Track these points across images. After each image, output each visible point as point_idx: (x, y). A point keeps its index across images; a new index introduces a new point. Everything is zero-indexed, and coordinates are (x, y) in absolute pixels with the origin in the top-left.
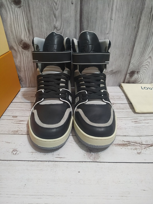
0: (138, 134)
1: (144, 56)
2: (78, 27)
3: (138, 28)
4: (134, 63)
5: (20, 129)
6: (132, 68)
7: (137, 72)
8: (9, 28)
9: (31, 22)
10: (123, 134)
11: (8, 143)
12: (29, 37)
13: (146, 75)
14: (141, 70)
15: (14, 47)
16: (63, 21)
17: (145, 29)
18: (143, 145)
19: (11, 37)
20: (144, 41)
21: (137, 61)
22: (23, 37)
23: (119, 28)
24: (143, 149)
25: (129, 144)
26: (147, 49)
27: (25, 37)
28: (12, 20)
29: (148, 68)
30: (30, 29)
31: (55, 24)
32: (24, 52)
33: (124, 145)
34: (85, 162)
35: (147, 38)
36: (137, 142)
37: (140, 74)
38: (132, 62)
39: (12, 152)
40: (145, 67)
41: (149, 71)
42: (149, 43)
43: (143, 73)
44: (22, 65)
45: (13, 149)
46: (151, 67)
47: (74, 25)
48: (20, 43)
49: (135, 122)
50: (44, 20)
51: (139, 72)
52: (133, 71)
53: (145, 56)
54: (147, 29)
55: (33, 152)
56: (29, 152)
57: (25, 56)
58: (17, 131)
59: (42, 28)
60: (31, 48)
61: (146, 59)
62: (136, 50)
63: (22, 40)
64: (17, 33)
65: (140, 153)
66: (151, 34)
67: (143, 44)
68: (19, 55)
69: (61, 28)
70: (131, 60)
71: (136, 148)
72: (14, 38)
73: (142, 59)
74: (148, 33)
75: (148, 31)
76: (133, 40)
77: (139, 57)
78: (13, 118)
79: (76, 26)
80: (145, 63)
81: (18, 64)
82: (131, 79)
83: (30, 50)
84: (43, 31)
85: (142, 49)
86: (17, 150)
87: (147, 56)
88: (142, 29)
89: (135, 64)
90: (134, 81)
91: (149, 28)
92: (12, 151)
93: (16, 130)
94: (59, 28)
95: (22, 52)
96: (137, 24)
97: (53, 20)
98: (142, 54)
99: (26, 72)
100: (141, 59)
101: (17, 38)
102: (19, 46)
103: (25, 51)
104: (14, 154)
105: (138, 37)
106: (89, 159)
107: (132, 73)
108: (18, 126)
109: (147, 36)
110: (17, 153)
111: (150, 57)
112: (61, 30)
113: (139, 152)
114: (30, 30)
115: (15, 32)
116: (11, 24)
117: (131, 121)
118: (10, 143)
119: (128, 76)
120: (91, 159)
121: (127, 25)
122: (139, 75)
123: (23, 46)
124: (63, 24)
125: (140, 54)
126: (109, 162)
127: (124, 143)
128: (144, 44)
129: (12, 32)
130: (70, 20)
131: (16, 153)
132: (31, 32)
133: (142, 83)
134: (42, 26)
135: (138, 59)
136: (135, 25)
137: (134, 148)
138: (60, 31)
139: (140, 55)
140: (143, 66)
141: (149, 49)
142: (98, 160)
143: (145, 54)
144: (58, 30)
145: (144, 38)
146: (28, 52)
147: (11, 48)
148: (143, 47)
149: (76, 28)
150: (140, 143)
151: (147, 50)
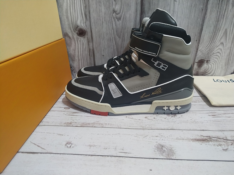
0: (220, 129)
1: (214, 42)
2: (139, 10)
3: (206, 10)
4: (202, 50)
5: (73, 120)
6: (200, 56)
7: (207, 62)
8: (65, 14)
9: (89, 6)
10: (200, 129)
11: (60, 136)
12: (85, 22)
13: (218, 65)
14: (212, 59)
15: (69, 34)
16: (123, 4)
17: (214, 11)
18: (228, 141)
19: (66, 23)
20: (213, 25)
21: (207, 48)
22: (79, 23)
23: (183, 10)
24: (230, 145)
25: (210, 140)
26: (218, 33)
27: (81, 23)
28: (69, 5)
29: (220, 56)
30: (87, 13)
31: (114, 8)
32: (79, 39)
33: (203, 140)
34: (157, 159)
35: (217, 21)
36: (220, 138)
37: (211, 64)
38: (200, 48)
39: (66, 145)
40: (216, 55)
41: (221, 60)
42: (220, 26)
43: (214, 63)
44: (77, 53)
45: (66, 142)
46: (223, 55)
47: (135, 8)
48: (75, 29)
49: (213, 115)
50: (102, 3)
51: (209, 61)
52: (202, 60)
53: (216, 41)
54: (216, 11)
55: (91, 146)
56: (86, 146)
57: (80, 44)
58: (71, 123)
59: (101, 12)
60: (87, 34)
61: (217, 46)
62: (204, 35)
63: (78, 26)
64: (72, 19)
65: (227, 150)
66: (221, 17)
67: (212, 28)
68: (73, 43)
69: (120, 11)
70: (199, 47)
71: (220, 144)
72: (69, 25)
73: (213, 45)
74: (218, 15)
75: (218, 13)
76: (201, 23)
77: (208, 43)
78: (64, 110)
79: (136, 9)
80: (216, 51)
81: (72, 52)
82: (199, 70)
83: (86, 36)
84: (101, 16)
85: (212, 34)
86: (71, 142)
87: (218, 42)
88: (211, 11)
89: (204, 51)
90: (204, 72)
91: (219, 10)
92: (65, 143)
93: (69, 121)
94: (118, 11)
95: (78, 39)
96: (205, 5)
97: (112, 3)
98: (212, 39)
99: (80, 61)
100: (211, 45)
101: (72, 23)
102: (74, 33)
103: (80, 37)
104: (68, 147)
105: (206, 20)
106: (162, 156)
107: (201, 63)
108: (72, 118)
109: (217, 19)
110: (72, 146)
111: (222, 43)
112: (121, 13)
113: (225, 148)
114: (87, 15)
115: (70, 17)
116: (67, 10)
117: (207, 114)
118: (62, 135)
119: (196, 66)
120: (164, 156)
121: (193, 6)
122: (209, 65)
123: (78, 33)
124: (123, 8)
125: (210, 39)
126: (187, 160)
127: (203, 138)
128: (214, 29)
129: (67, 17)
130: (131, 3)
131: (70, 147)
132: (88, 17)
133: (214, 75)
134: (100, 10)
135: (207, 45)
136: (202, 7)
137: (217, 144)
138: (119, 15)
139: (209, 41)
140: (214, 54)
141: (220, 34)
142: (173, 156)
143: (215, 39)
144: (117, 14)
145: (214, 20)
146: (83, 38)
147: (65, 35)
148: (212, 31)
149: (136, 12)
150: (224, 139)
151: (217, 35)
